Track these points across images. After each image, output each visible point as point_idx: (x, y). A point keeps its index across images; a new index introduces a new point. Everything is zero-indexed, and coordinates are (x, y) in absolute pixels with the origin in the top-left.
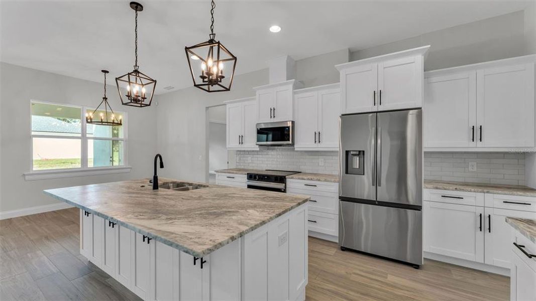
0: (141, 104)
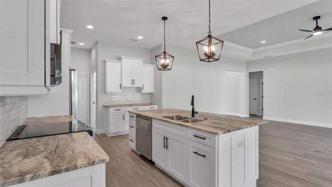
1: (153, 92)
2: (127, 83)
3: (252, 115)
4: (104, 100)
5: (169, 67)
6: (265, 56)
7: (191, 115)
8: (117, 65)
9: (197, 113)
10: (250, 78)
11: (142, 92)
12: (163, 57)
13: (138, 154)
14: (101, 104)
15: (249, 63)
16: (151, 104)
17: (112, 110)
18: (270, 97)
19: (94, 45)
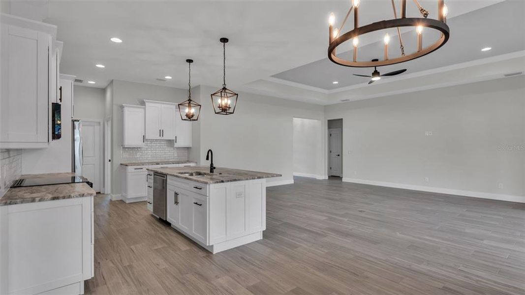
0: (227, 112)
1: (191, 146)
2: (152, 135)
3: (331, 177)
4: (121, 157)
5: (195, 118)
6: (343, 99)
7: (209, 171)
8: (139, 111)
9: (215, 168)
10: (329, 127)
11: (175, 146)
12: (187, 105)
13: (157, 218)
14: (117, 161)
15: (326, 108)
16: (188, 161)
17: (130, 169)
18: (350, 153)
19: (108, 85)
